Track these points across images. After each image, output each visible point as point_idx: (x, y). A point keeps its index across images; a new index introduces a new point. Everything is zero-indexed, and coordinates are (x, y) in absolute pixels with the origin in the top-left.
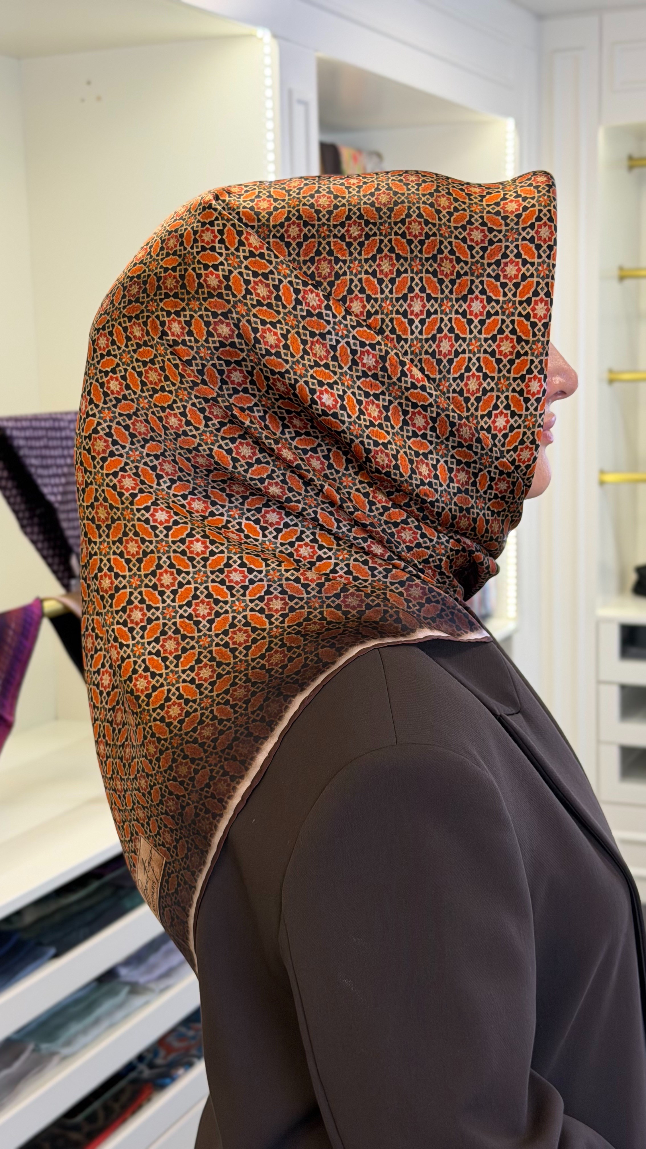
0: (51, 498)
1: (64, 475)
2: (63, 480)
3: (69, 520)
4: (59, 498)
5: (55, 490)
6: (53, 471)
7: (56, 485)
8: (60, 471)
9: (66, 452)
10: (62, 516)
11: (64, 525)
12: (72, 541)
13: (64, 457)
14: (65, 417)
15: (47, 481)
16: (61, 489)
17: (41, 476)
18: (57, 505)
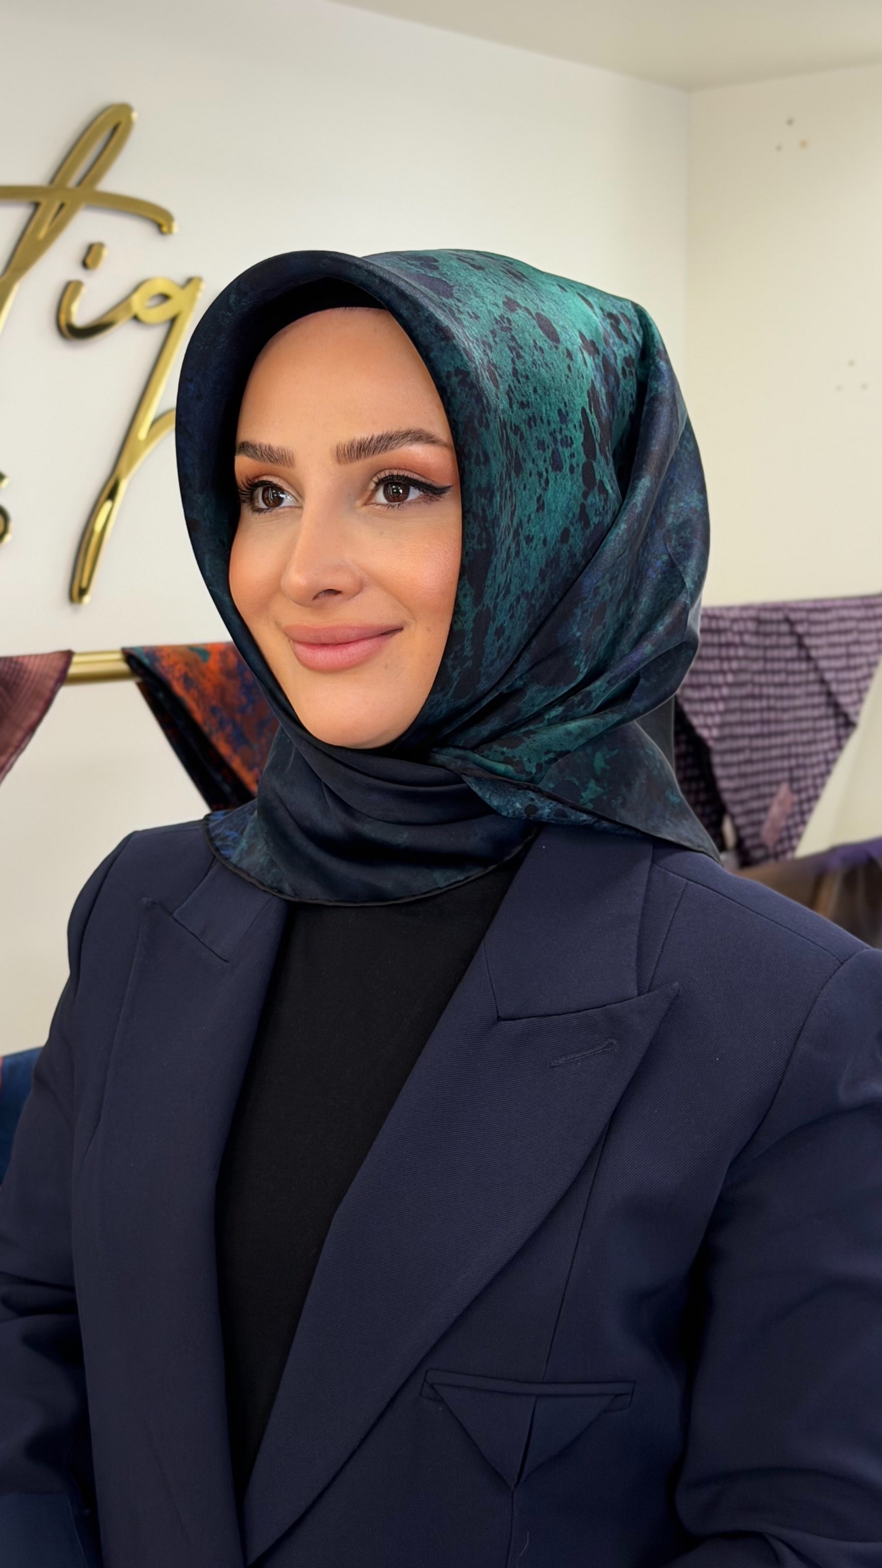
0: (704, 733)
1: (724, 699)
2: (721, 706)
3: (725, 765)
4: (715, 732)
5: (709, 721)
6: (707, 693)
7: (711, 714)
8: (716, 693)
9: (726, 666)
10: (716, 759)
11: (719, 772)
12: (727, 797)
13: (723, 672)
14: (725, 613)
15: (697, 707)
16: (718, 719)
17: (690, 700)
18: (711, 743)
